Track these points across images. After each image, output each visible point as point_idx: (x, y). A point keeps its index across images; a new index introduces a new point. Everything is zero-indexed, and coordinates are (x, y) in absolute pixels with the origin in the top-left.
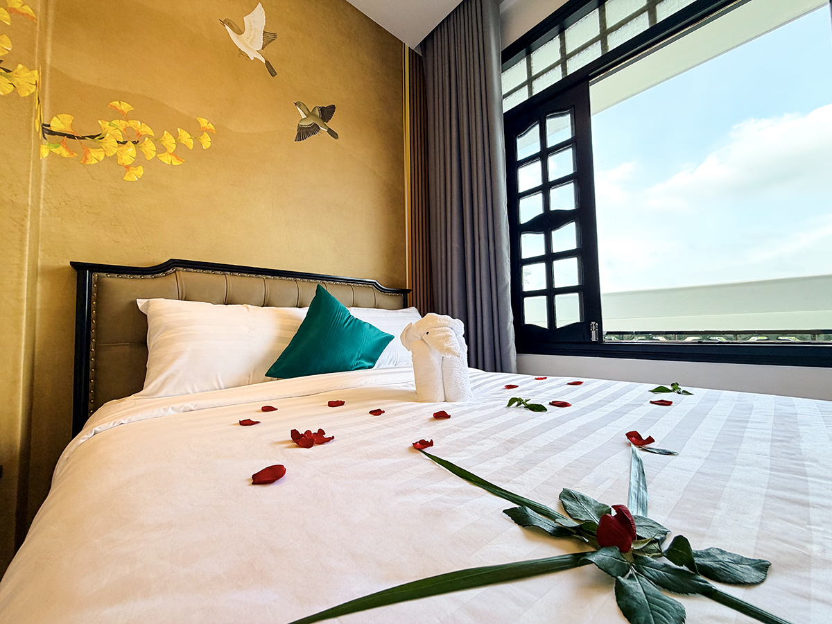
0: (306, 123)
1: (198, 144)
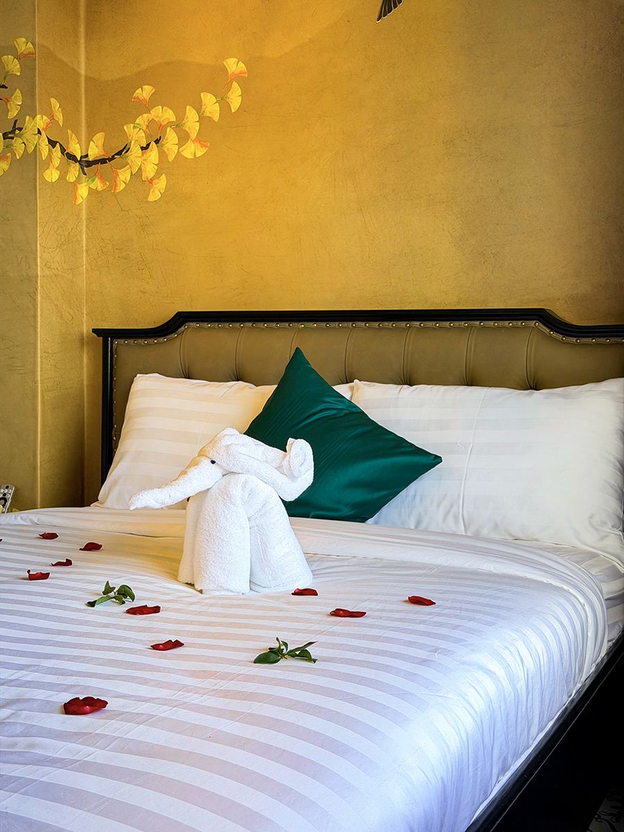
1: (225, 107)
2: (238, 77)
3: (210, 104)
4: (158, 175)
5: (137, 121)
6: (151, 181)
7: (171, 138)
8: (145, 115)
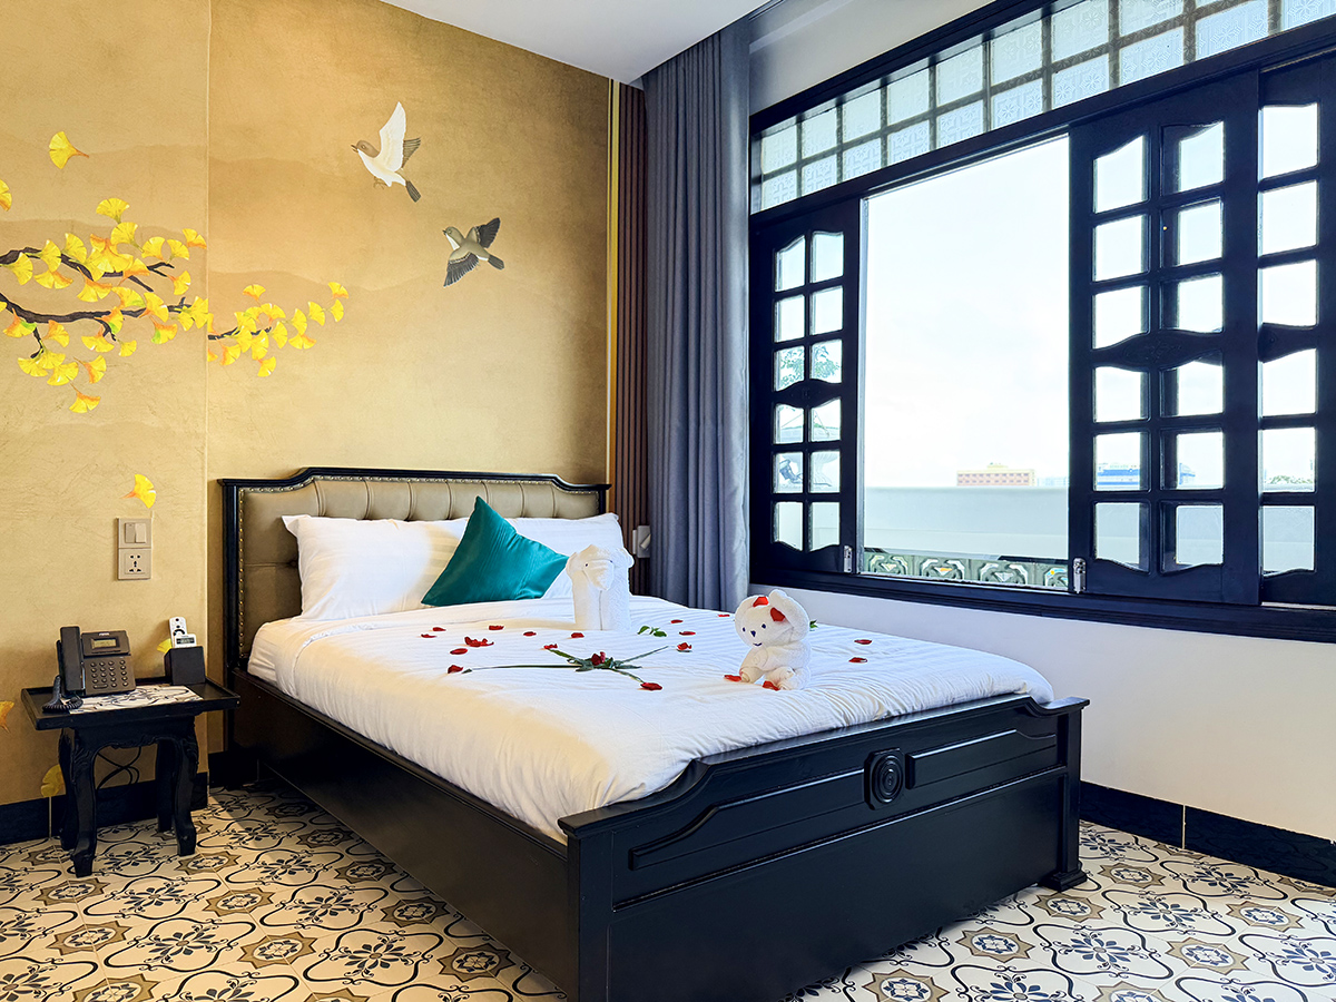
0: (458, 257)
1: (329, 317)
2: (340, 297)
3: (316, 311)
4: (268, 356)
5: (248, 311)
6: (261, 361)
7: (280, 332)
8: (256, 308)
